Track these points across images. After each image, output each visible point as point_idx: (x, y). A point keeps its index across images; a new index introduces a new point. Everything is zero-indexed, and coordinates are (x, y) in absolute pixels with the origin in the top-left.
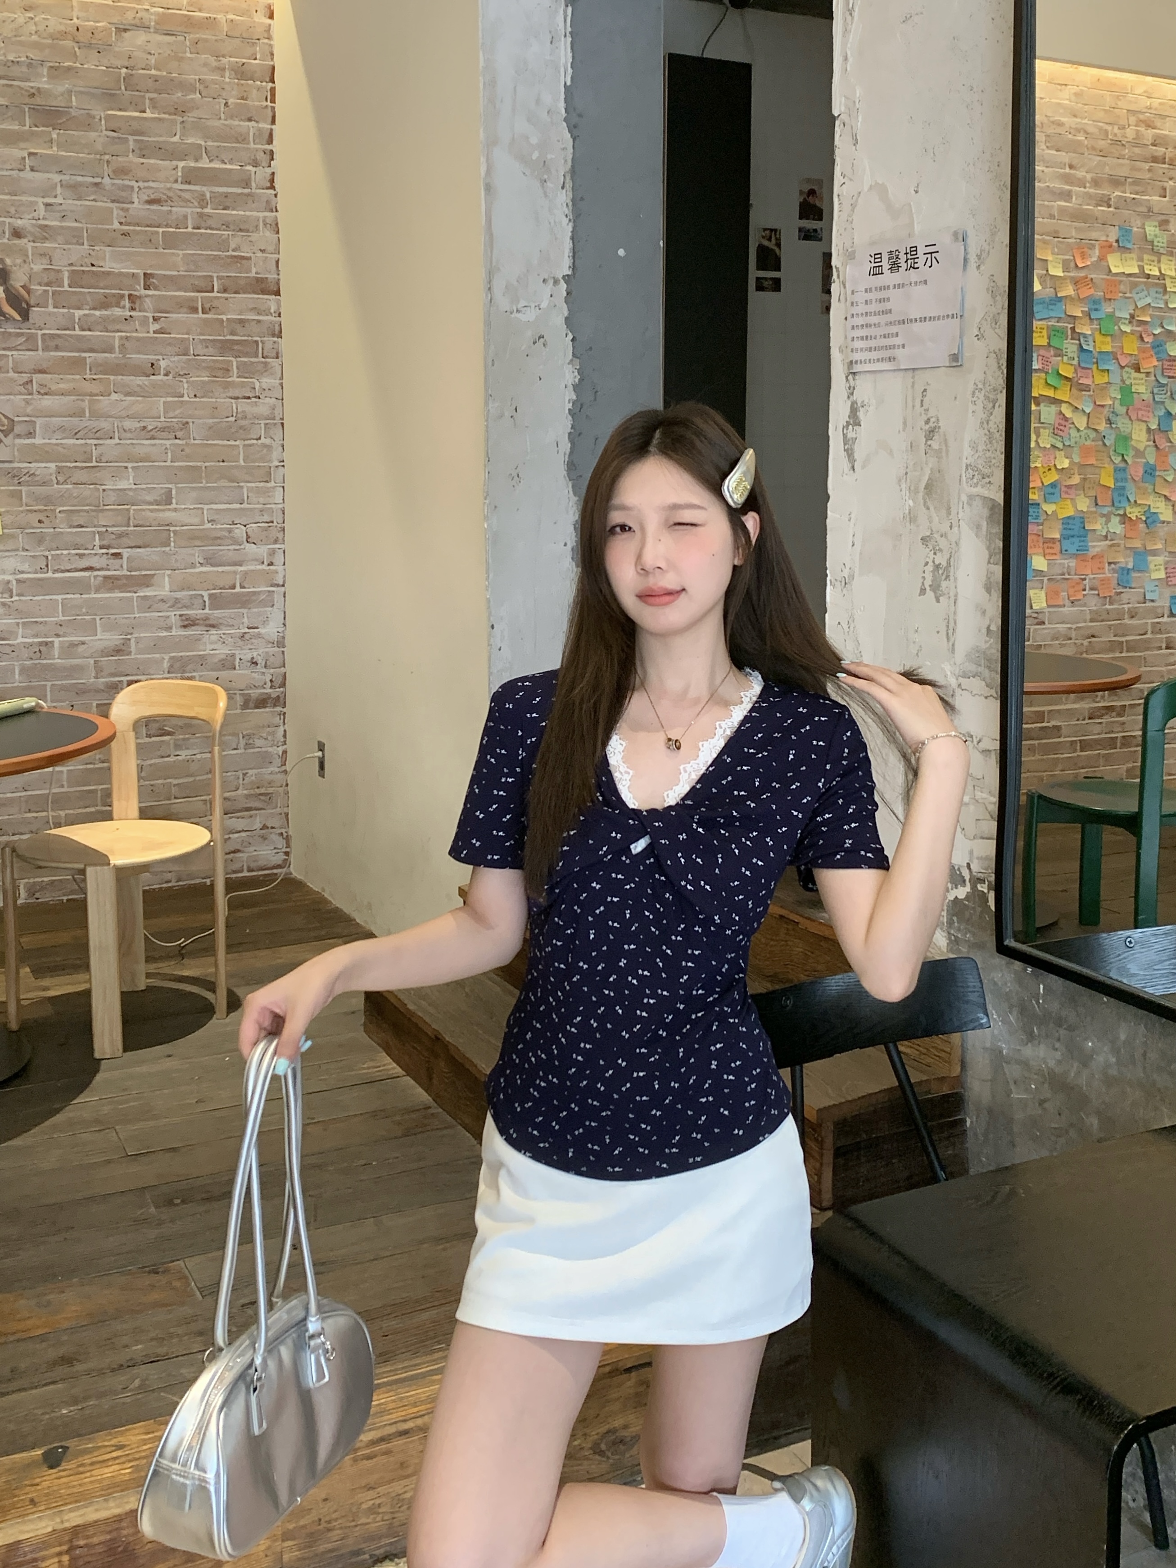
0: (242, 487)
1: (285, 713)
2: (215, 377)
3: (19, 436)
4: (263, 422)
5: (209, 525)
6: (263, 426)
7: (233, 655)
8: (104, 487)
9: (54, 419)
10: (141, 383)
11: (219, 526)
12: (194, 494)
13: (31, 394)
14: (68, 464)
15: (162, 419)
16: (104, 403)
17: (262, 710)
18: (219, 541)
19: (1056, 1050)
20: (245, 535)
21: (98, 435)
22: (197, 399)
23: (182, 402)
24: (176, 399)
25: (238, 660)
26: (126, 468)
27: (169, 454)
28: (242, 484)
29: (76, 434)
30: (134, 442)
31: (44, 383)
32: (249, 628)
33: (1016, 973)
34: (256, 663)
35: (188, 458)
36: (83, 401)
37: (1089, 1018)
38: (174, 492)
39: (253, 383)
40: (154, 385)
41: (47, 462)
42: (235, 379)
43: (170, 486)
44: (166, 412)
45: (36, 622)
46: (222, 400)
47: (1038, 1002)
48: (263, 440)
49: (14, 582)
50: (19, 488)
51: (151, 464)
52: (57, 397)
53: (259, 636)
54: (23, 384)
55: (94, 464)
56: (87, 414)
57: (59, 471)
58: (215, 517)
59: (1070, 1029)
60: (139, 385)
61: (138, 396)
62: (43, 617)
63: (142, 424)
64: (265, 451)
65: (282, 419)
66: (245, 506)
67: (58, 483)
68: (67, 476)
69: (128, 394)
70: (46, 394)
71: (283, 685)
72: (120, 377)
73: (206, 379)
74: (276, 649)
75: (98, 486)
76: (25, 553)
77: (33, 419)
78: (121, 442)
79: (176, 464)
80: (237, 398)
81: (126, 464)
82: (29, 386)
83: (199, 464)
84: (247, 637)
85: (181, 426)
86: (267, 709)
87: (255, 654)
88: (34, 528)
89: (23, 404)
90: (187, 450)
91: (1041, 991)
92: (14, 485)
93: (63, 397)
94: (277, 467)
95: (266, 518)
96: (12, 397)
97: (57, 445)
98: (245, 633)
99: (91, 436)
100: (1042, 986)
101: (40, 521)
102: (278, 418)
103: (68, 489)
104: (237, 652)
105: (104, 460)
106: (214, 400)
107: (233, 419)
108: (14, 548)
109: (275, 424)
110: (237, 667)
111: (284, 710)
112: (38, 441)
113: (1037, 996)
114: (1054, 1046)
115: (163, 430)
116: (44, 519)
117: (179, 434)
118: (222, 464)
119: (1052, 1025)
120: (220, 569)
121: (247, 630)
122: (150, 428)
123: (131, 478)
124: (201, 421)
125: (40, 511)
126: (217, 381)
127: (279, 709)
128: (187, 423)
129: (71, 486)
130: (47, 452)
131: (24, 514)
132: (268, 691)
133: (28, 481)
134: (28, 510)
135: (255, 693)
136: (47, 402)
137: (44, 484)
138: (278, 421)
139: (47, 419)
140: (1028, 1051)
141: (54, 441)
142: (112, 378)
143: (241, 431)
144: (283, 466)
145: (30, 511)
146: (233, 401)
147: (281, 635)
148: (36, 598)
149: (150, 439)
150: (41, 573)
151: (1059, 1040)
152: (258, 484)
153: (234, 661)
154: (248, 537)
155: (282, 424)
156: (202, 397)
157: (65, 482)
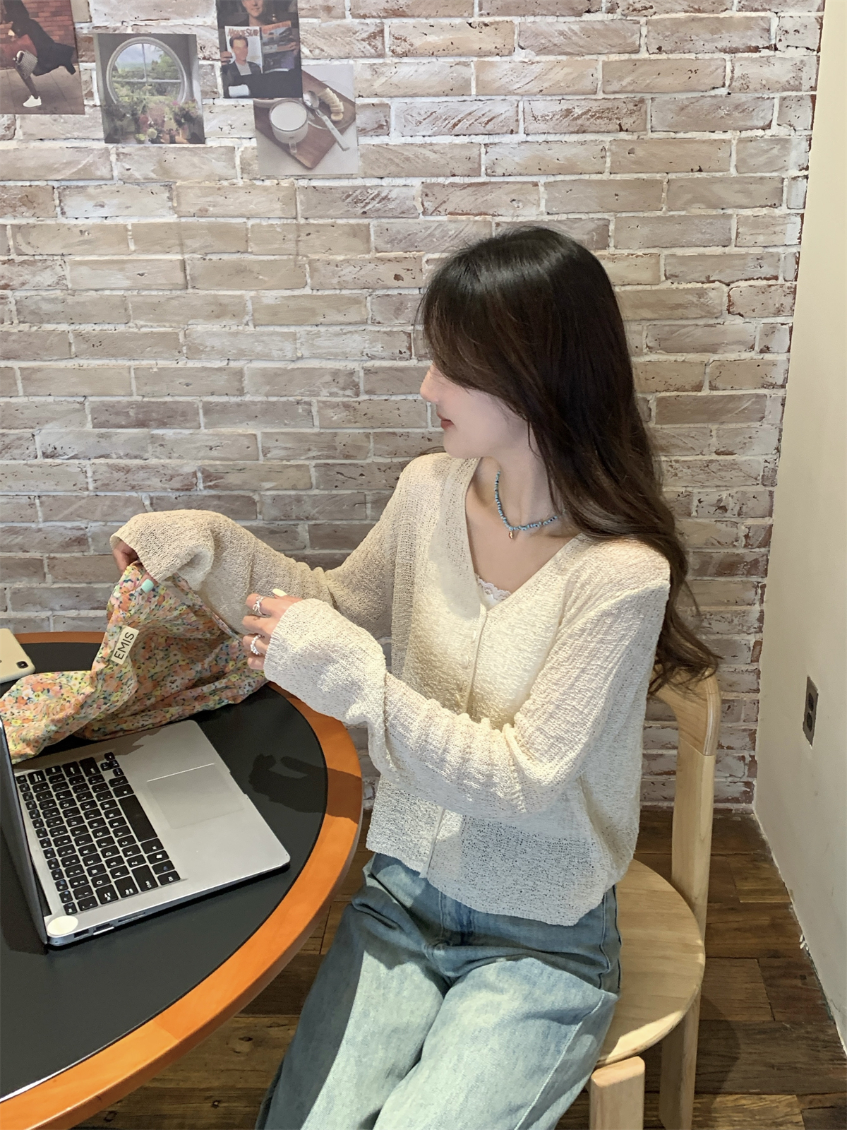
0: (730, 216)
1: (763, 587)
2: (699, 11)
3: (363, 132)
4: (778, 95)
5: (667, 285)
6: (776, 102)
7: (689, 495)
8: (498, 219)
9: (418, 99)
10: (564, 28)
11: (684, 286)
12: (645, 230)
13: (381, 56)
14: (441, 180)
15: (600, 95)
16: (502, 69)
17: (729, 579)
18: (680, 312)
20: (725, 299)
21: (490, 126)
22: (664, 56)
23: (635, 63)
24: (626, 57)
25: (695, 502)
26: (536, 185)
27: (608, 160)
28: (729, 211)
29: (455, 125)
30: (551, 138)
31: (402, 33)
32: (718, 453)
34: (724, 509)
35: (641, 165)
36: (466, 65)
38: (612, 227)
39: (769, 20)
40: (588, 32)
41: (408, 176)
42: (734, 13)
43: (606, 216)
44: (606, 82)
45: (394, 434)
46: (708, 56)
48: (775, 130)
49: (362, 374)
50: (366, 221)
51: (576, 177)
52: (425, 60)
53: (733, 466)
54: (369, 37)
55: (483, 179)
56: (474, 91)
57: (427, 191)
58: (678, 270)
60: (562, 33)
61: (560, 54)
62: (403, 427)
63: (565, 106)
64: (775, 151)
65: (814, 88)
66: (731, 250)
67: (424, 213)
68: (439, 201)
69: (543, 50)
70: (405, 55)
71: (766, 543)
72: (531, 19)
73: (682, 15)
74: (760, 488)
75: (489, 218)
76: (377, 329)
77: (386, 101)
78: (529, 138)
79: (618, 177)
80: (733, 51)
81: (534, 179)
82: (378, 43)
83: (658, 176)
84: (713, 467)
85: (631, 106)
86: (737, 579)
87: (724, 495)
88: (389, 288)
89: (368, 74)
90: (640, 152)
92: (356, 217)
93: (434, 59)
94: (795, 178)
95: (767, 270)
96: (351, 62)
97: (423, 146)
98: (711, 461)
99: (481, 129)
101: (397, 277)
102: (806, 84)
103: (440, 224)
104: (695, 491)
105: (499, 171)
106: (693, 56)
107: (724, 91)
108: (358, 319)
109: (800, 99)
110: (694, 514)
111: (765, 581)
112: (394, 139)
115: (599, 115)
116: (402, 273)
117: (627, 122)
118: (697, 175)
120: (680, 357)
121: (715, 457)
122: (578, 111)
123: (543, 203)
124: (667, 97)
125: (397, 260)
126: (702, 19)
127: (754, 579)
128: (642, 101)
129: (444, 218)
130: (408, 159)
131: (372, 266)
132: (741, 551)
133: (378, 210)
134: (378, 259)
135: (720, 553)
136: (408, 70)
137: (404, 214)
138: (806, 92)
139: (408, 100)
141: (418, 140)
142: (517, 20)
143: (736, 114)
144: (807, 177)
145: (381, 260)
146: (727, 57)
147: (771, 466)
148: (393, 398)
149: (577, 132)
150: (401, 359)
152: (757, 211)
153: (689, 503)
154: (731, 303)
155: (813, 98)
156: (672, 52)
157: (436, 211)
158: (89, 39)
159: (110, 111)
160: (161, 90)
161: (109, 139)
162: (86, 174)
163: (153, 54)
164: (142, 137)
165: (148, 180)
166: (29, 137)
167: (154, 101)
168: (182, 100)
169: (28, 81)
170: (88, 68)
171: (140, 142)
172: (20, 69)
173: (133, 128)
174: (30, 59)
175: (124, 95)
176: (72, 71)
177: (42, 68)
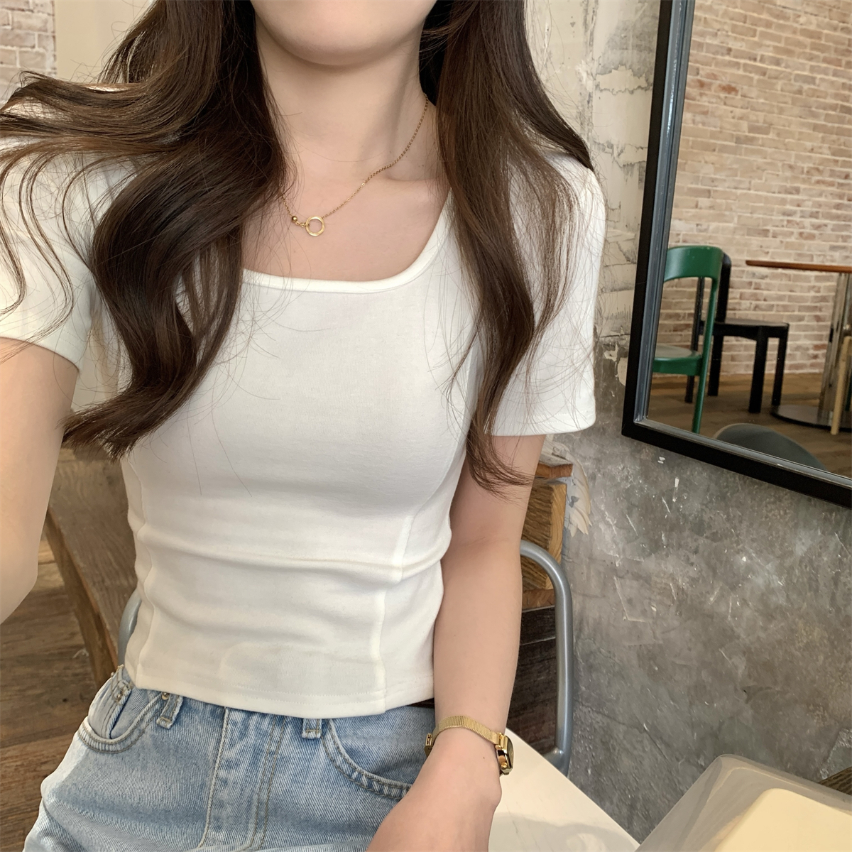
4: (36, 33)
6: (36, 36)
19: (692, 564)
33: (642, 463)
37: (745, 524)
47: (670, 502)
48: (37, 49)
59: (714, 537)
65: (54, 32)
91: (676, 485)
100: (677, 481)
102: (50, 31)
109: (47, 37)
113: (669, 493)
114: (688, 559)
119: (687, 533)
138: (49, 34)
140: (650, 564)
143: (18, 39)
146: (9, 12)
151: (696, 552)
155: (54, 37)
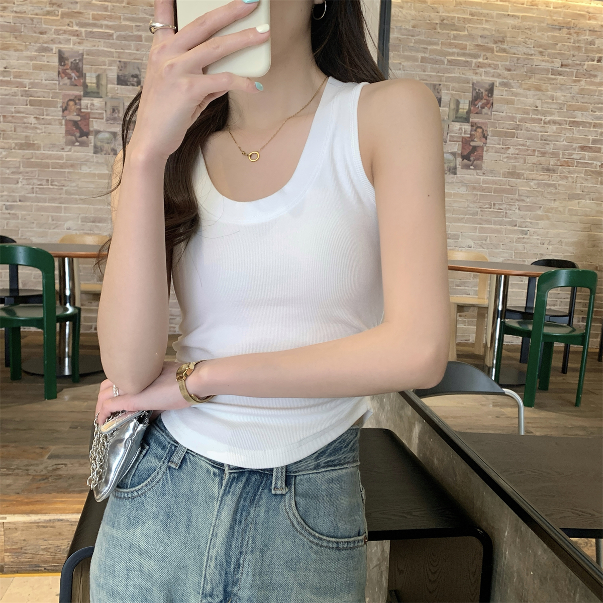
158: (92, 131)
159: (95, 147)
160: (108, 143)
161: (94, 153)
162: (87, 161)
163: (107, 135)
164: (102, 153)
165: (102, 163)
166: (75, 151)
167: (106, 146)
168: (112, 146)
169: (76, 139)
170: (91, 137)
171: (102, 154)
172: (75, 136)
173: (100, 151)
174: (78, 134)
175: (99, 144)
176: (87, 137)
177: (81, 136)
